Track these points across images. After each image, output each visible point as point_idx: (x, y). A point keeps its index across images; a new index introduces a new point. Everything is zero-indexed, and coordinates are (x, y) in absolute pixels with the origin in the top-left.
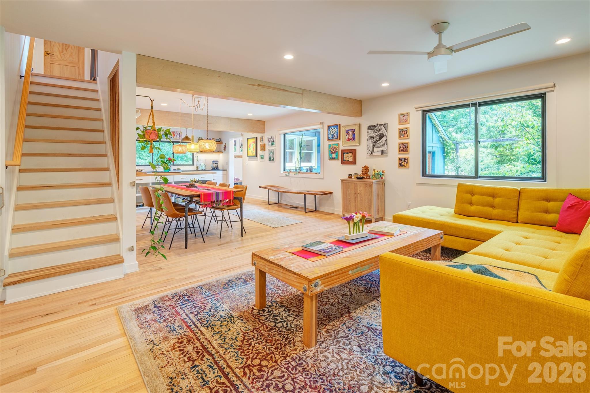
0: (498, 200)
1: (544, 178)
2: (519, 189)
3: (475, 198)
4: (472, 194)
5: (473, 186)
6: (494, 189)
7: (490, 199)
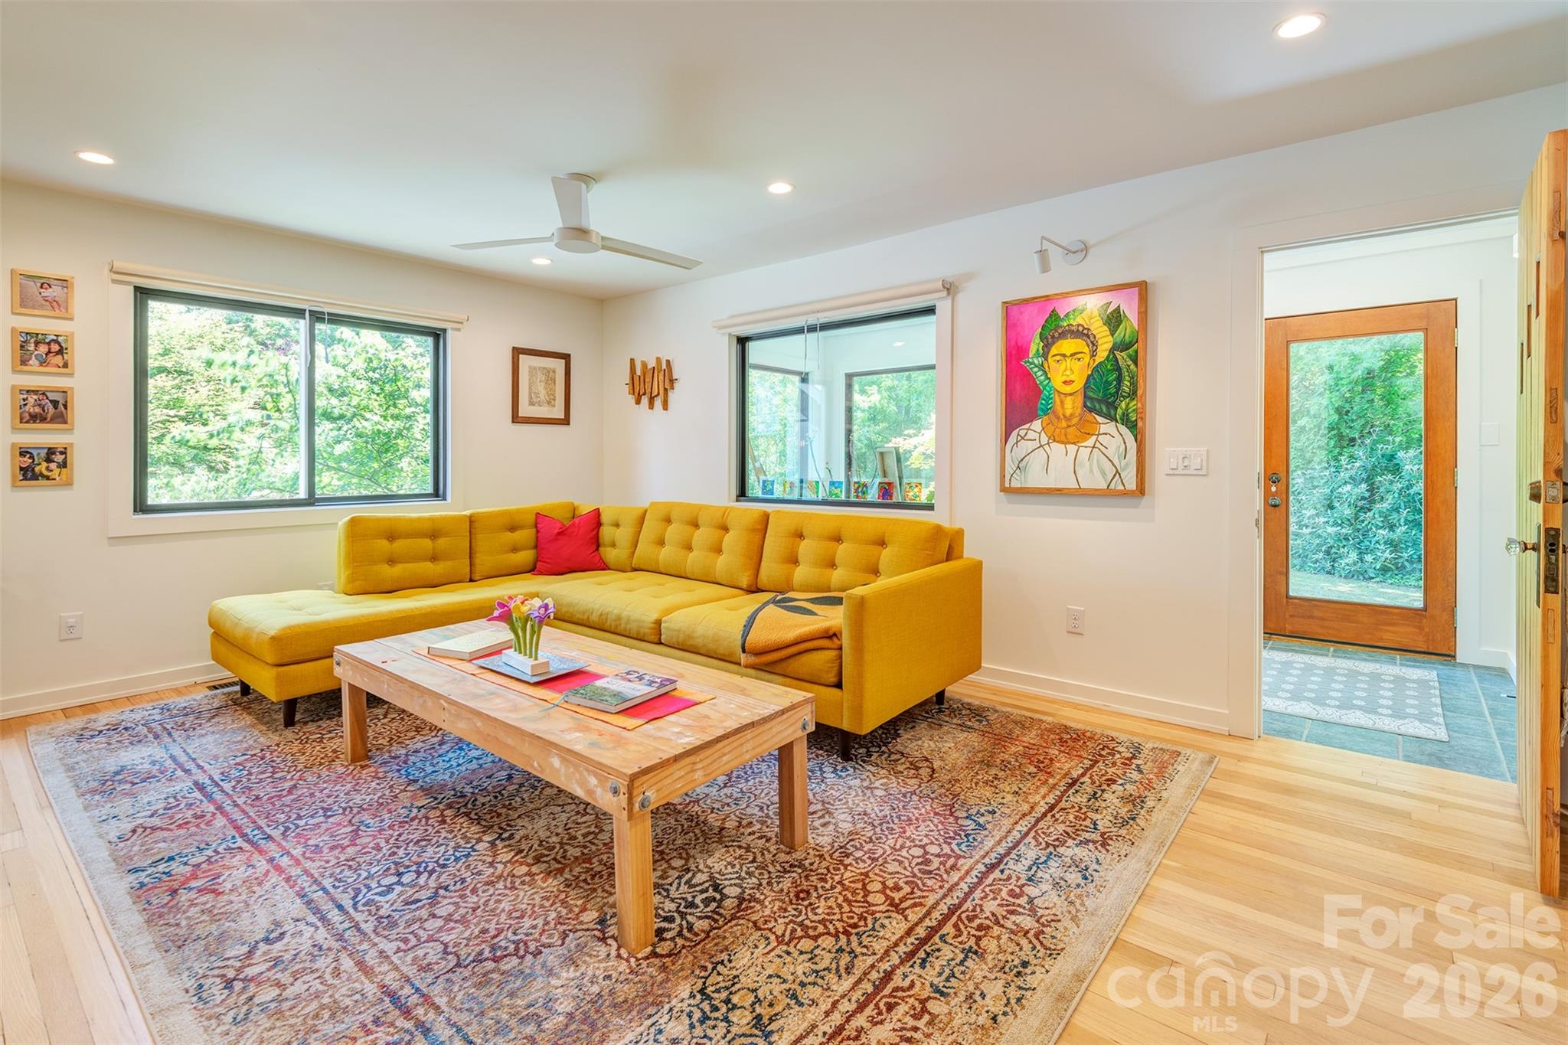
0: (442, 542)
1: (437, 493)
2: (467, 513)
3: (400, 545)
4: (391, 537)
5: (389, 519)
6: (431, 519)
7: (427, 544)
